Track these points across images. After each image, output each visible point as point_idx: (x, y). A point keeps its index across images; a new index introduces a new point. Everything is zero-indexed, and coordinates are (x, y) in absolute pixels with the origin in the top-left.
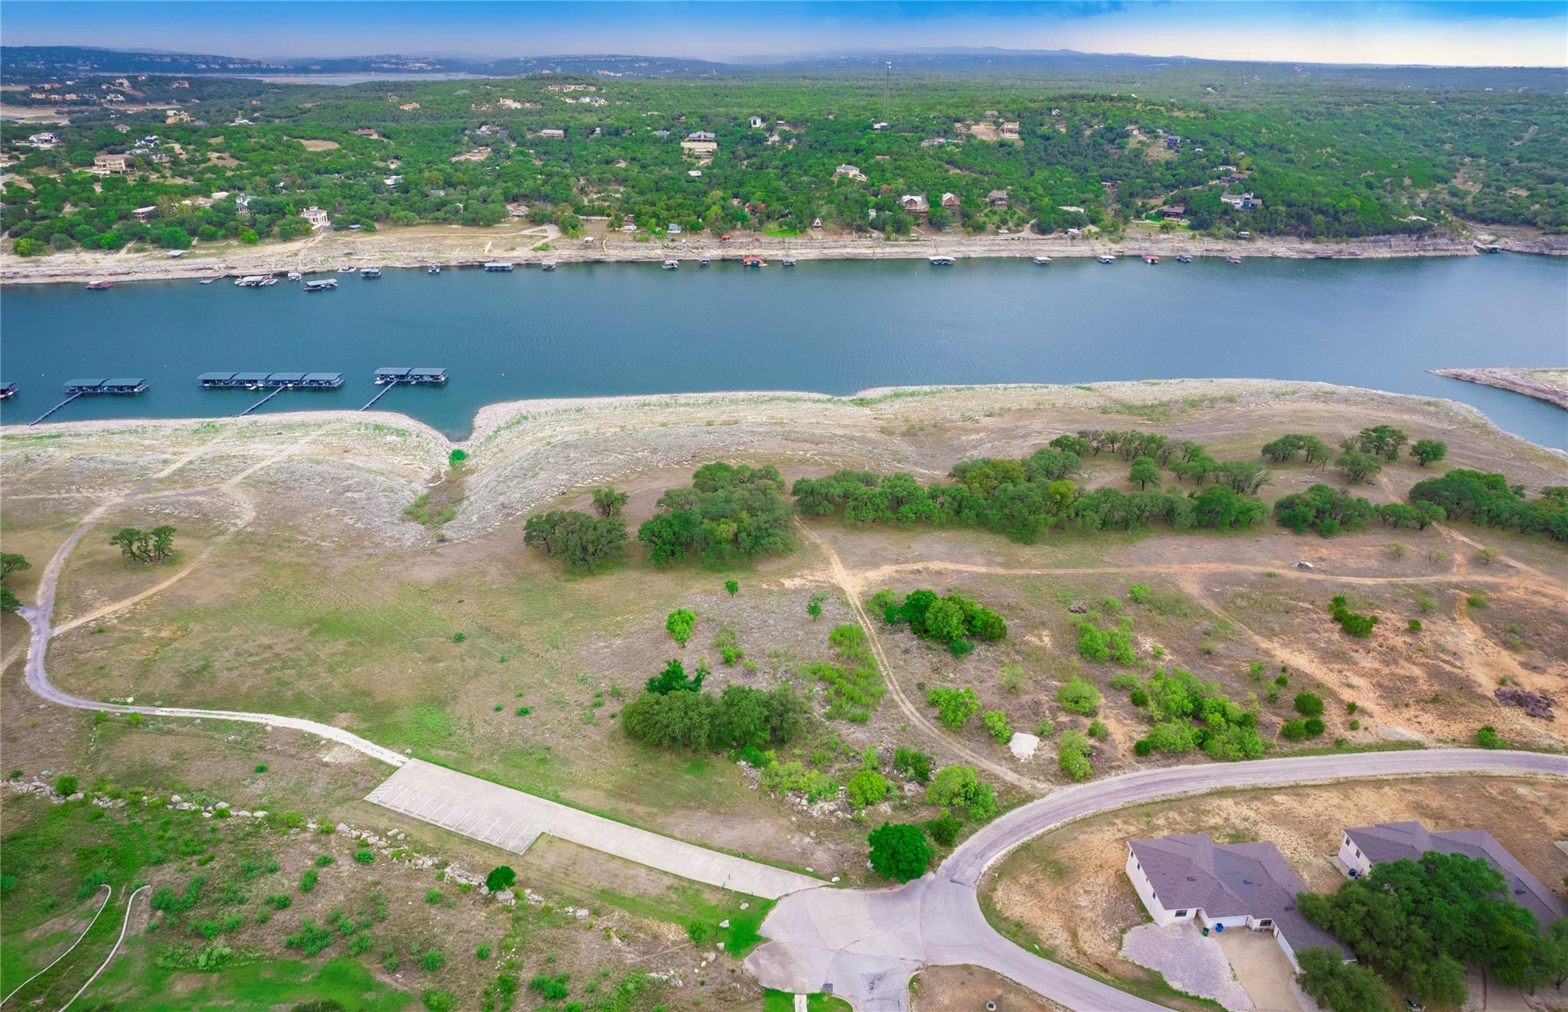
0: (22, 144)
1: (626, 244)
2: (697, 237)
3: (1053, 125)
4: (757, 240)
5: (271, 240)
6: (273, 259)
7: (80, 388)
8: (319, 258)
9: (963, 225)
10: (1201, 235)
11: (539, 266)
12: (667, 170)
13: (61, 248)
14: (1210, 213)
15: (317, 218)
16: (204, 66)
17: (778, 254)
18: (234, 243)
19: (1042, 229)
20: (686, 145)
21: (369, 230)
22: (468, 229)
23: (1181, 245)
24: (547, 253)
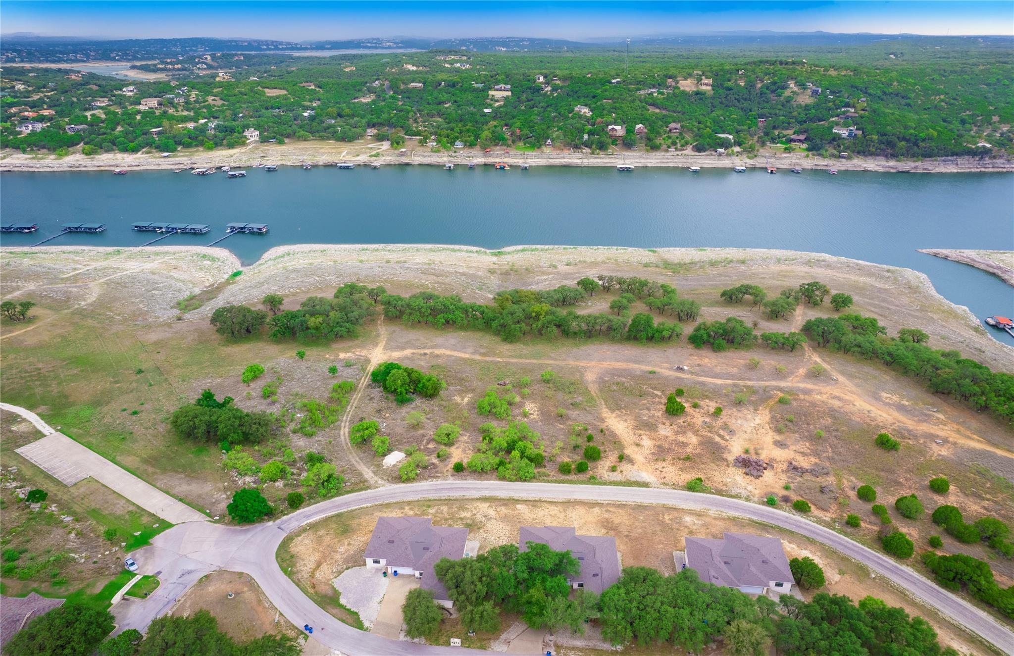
0: (120, 93)
1: (426, 154)
2: (470, 150)
3: (736, 80)
4: (507, 153)
5: (221, 148)
6: (218, 159)
7: (69, 228)
8: (244, 158)
9: (646, 145)
10: (813, 155)
11: (369, 166)
12: (472, 108)
13: (108, 151)
14: (822, 139)
15: (253, 135)
16: (265, 47)
17: (520, 162)
18: (201, 149)
19: (699, 149)
20: (491, 93)
21: (281, 142)
22: (339, 143)
23: (798, 161)
24: (377, 158)
